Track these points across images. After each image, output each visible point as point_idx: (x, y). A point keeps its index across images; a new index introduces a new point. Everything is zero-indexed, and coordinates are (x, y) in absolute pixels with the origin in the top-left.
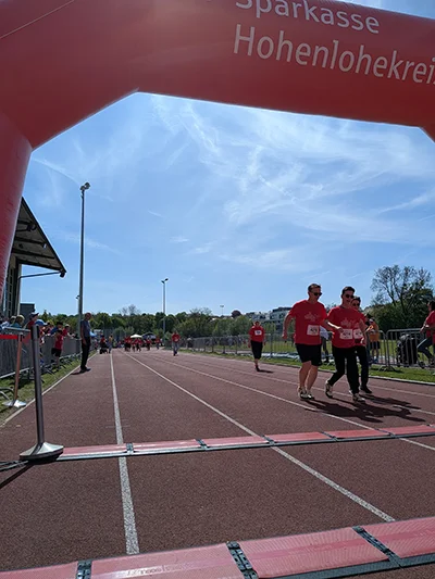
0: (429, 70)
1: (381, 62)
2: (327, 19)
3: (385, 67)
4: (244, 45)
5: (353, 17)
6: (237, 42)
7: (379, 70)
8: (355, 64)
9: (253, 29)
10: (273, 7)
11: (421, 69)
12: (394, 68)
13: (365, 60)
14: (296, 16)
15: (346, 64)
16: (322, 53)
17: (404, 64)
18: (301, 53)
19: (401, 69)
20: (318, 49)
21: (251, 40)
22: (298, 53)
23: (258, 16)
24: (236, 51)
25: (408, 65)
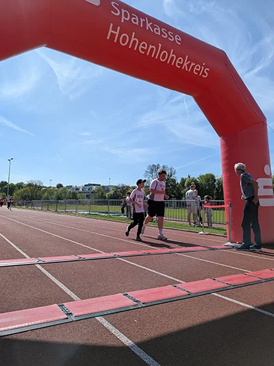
0: (201, 69)
1: (180, 60)
2: (157, 31)
3: (181, 63)
4: (113, 35)
5: (169, 33)
6: (109, 33)
7: (179, 64)
8: (168, 58)
9: (119, 28)
10: (131, 18)
11: (198, 67)
12: (185, 64)
13: (173, 57)
14: (142, 26)
15: (163, 58)
16: (152, 49)
17: (190, 63)
18: (142, 47)
19: (189, 66)
20: (151, 47)
21: (117, 33)
22: (141, 47)
23: (122, 21)
24: (108, 38)
25: (193, 64)
